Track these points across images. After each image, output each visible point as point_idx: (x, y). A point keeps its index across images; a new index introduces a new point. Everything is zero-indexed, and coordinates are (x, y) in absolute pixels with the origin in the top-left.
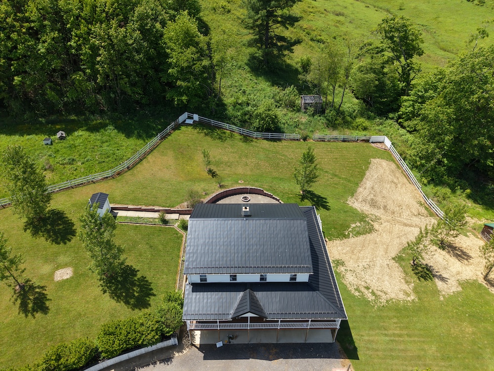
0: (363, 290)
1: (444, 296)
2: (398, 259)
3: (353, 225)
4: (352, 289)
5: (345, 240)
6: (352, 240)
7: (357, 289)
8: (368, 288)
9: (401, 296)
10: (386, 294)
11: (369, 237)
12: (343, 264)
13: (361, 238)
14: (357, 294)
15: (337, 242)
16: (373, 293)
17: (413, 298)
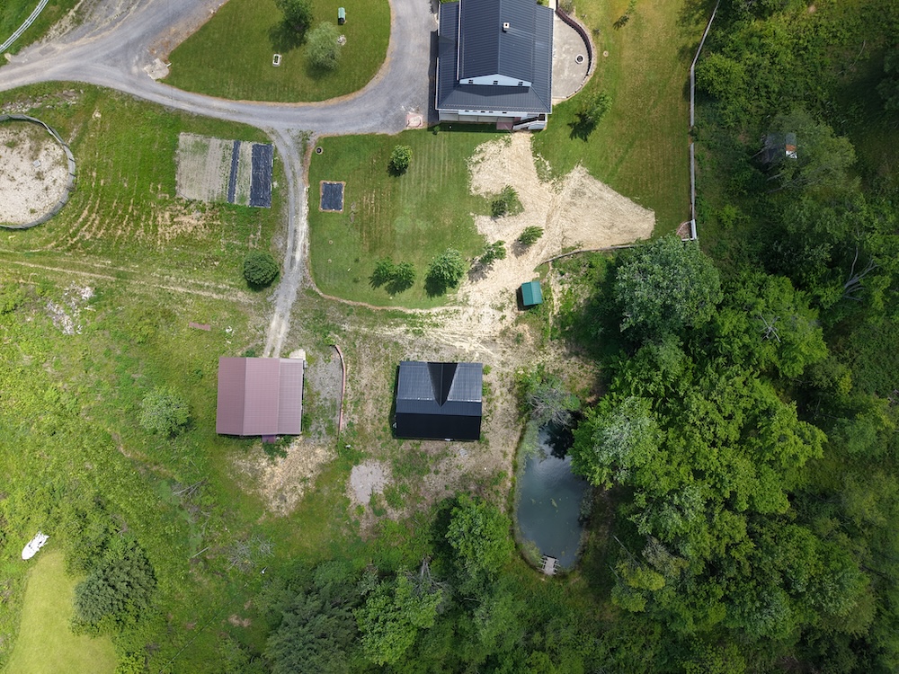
0: (481, 155)
1: (474, 217)
2: (510, 194)
3: (547, 163)
4: (482, 146)
5: (531, 152)
6: (531, 159)
7: (481, 151)
8: (483, 159)
9: (475, 184)
10: (478, 172)
11: (535, 175)
12: (507, 146)
13: (533, 168)
14: (478, 149)
15: (529, 145)
16: (478, 162)
17: (474, 192)
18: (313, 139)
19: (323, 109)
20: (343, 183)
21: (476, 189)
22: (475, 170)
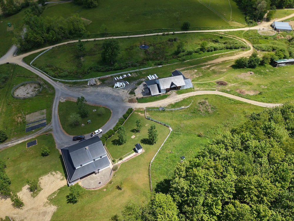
0: (55, 174)
2: (41, 190)
3: (55, 195)
5: (59, 188)
6: (57, 189)
7: (57, 173)
9: (43, 177)
10: (48, 176)
11: (50, 194)
13: (53, 192)
14: (57, 172)
15: (62, 186)
16: (52, 174)
17: (40, 178)
18: (51, 132)
19: (61, 130)
20: (37, 144)
21: (41, 179)
22: (49, 175)
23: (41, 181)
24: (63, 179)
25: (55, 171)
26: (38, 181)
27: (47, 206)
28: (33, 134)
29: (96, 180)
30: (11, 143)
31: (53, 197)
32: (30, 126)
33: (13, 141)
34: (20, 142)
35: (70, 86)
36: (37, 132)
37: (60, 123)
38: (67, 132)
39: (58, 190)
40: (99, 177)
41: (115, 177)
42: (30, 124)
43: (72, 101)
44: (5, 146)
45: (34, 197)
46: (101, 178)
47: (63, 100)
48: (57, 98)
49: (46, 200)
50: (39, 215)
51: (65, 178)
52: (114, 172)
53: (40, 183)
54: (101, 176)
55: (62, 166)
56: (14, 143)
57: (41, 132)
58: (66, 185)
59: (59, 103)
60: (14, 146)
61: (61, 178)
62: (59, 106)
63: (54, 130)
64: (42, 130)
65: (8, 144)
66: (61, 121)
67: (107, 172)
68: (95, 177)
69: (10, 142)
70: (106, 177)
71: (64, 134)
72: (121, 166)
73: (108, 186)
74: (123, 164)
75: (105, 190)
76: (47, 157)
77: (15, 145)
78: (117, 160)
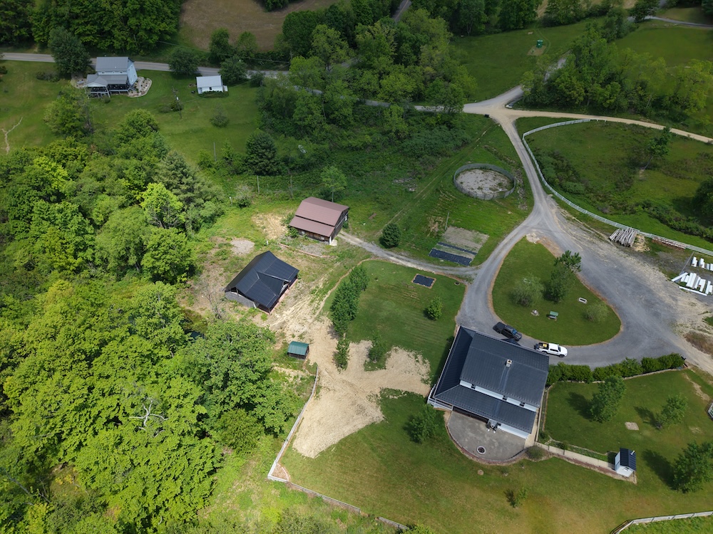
0: (421, 362)
2: (382, 367)
3: (395, 397)
4: (428, 365)
5: (410, 391)
6: (405, 389)
8: (418, 361)
9: (400, 351)
10: (408, 355)
11: (390, 387)
12: (422, 380)
13: (397, 388)
14: (426, 361)
15: (417, 392)
16: (416, 358)
17: (394, 348)
18: (466, 283)
19: (486, 292)
20: (431, 288)
21: (396, 350)
22: (411, 354)
23: (393, 353)
24: (425, 382)
25: (425, 357)
26: (390, 350)
27: (372, 402)
28: (436, 266)
29: (478, 438)
30: (397, 258)
31: (391, 397)
32: (444, 249)
33: (401, 257)
34: (410, 265)
35: (568, 219)
36: (445, 268)
37: (495, 279)
38: (495, 305)
39: (406, 392)
40: (488, 439)
41: (521, 470)
42: (445, 245)
43: (549, 249)
44: (386, 255)
45: (366, 370)
46: (491, 443)
47: (533, 238)
48: (525, 227)
49: (377, 392)
50: (353, 405)
51: (430, 382)
52: (527, 458)
53: (389, 355)
54: (494, 440)
55: (441, 356)
56: (400, 261)
57: (451, 272)
58: (424, 397)
59: (522, 240)
60: (396, 265)
61: (425, 377)
62: (517, 244)
63: (476, 283)
64: (456, 268)
65: (392, 256)
66: (499, 275)
67: (512, 444)
68: (482, 431)
69: (396, 255)
70: (501, 450)
71: (486, 303)
72: (550, 460)
73: (492, 471)
74: (558, 460)
75: (482, 473)
76: (429, 321)
77: (399, 265)
78: (551, 440)
